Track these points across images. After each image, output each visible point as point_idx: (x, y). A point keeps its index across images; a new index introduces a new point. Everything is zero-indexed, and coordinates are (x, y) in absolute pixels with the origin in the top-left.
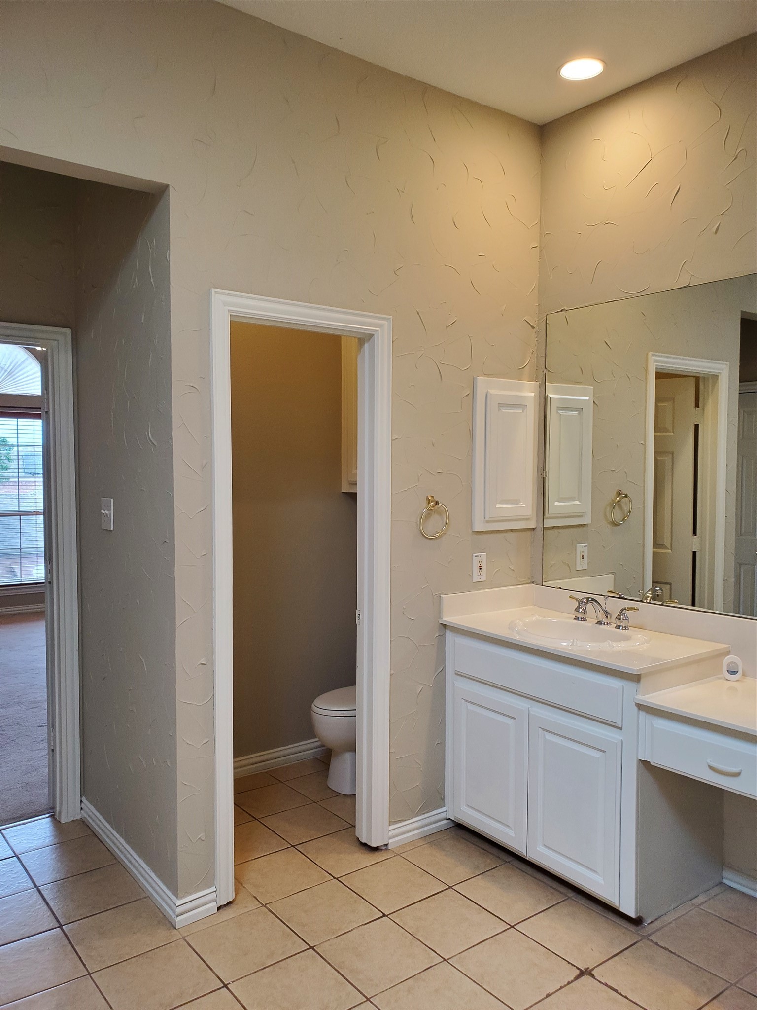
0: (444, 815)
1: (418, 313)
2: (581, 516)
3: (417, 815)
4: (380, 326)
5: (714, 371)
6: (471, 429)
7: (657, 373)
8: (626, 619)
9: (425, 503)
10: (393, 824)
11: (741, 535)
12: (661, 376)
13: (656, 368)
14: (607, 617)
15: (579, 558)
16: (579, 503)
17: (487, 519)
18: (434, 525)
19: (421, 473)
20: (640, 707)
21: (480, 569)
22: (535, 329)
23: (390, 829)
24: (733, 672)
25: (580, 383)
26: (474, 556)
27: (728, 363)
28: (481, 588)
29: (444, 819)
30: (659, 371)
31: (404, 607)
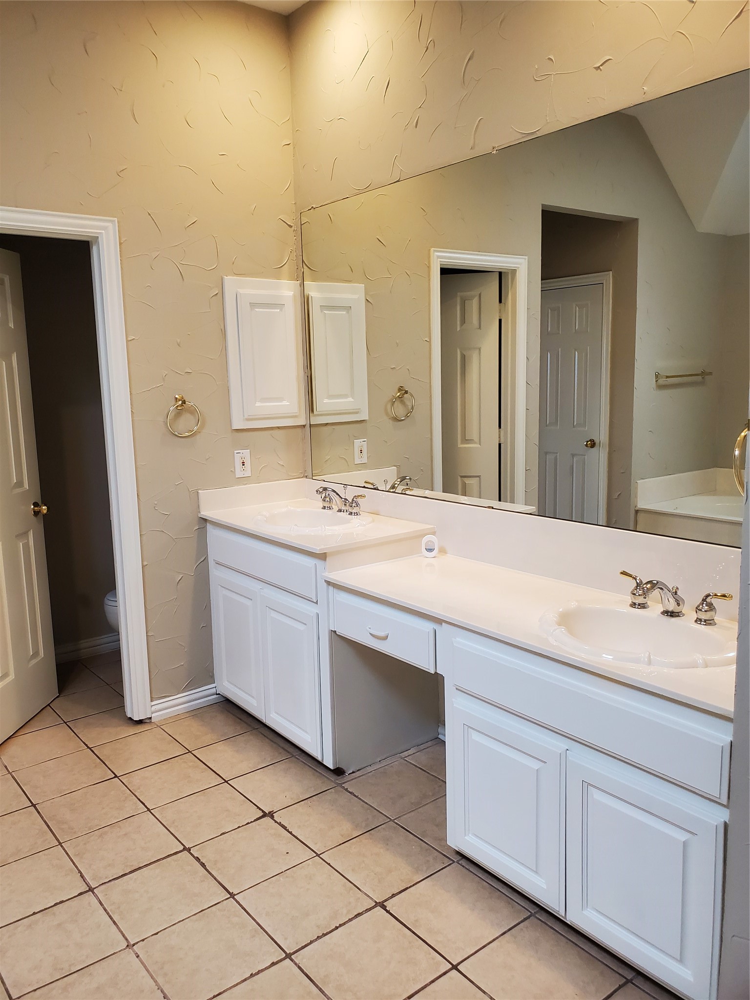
0: (214, 691)
1: (149, 214)
2: (357, 413)
3: (184, 691)
4: (105, 228)
5: (512, 266)
6: (223, 330)
7: (441, 269)
8: (357, 506)
9: (173, 402)
10: (156, 700)
11: (547, 426)
12: (446, 272)
13: (441, 264)
14: (345, 505)
15: (357, 451)
16: (353, 400)
17: (246, 417)
18: (186, 423)
19: (166, 373)
20: (329, 583)
21: (243, 465)
22: (293, 228)
23: (152, 704)
24: (430, 550)
25: (350, 281)
26: (235, 454)
27: (527, 257)
28: (246, 483)
29: (213, 695)
30: (442, 267)
31: (156, 502)
